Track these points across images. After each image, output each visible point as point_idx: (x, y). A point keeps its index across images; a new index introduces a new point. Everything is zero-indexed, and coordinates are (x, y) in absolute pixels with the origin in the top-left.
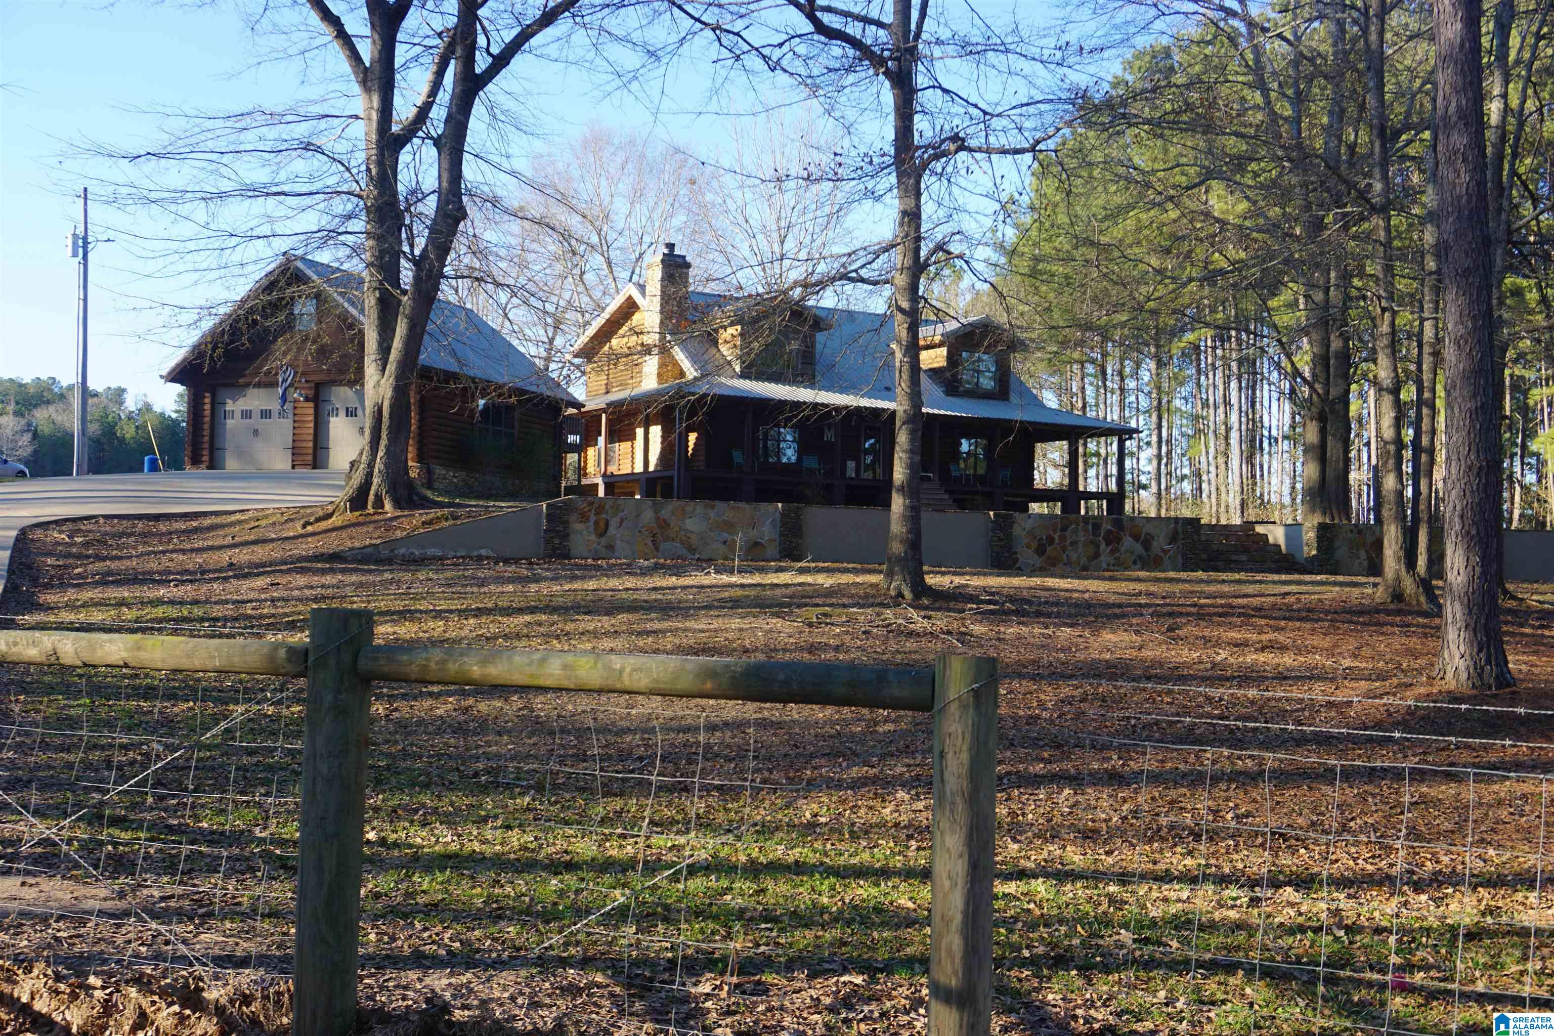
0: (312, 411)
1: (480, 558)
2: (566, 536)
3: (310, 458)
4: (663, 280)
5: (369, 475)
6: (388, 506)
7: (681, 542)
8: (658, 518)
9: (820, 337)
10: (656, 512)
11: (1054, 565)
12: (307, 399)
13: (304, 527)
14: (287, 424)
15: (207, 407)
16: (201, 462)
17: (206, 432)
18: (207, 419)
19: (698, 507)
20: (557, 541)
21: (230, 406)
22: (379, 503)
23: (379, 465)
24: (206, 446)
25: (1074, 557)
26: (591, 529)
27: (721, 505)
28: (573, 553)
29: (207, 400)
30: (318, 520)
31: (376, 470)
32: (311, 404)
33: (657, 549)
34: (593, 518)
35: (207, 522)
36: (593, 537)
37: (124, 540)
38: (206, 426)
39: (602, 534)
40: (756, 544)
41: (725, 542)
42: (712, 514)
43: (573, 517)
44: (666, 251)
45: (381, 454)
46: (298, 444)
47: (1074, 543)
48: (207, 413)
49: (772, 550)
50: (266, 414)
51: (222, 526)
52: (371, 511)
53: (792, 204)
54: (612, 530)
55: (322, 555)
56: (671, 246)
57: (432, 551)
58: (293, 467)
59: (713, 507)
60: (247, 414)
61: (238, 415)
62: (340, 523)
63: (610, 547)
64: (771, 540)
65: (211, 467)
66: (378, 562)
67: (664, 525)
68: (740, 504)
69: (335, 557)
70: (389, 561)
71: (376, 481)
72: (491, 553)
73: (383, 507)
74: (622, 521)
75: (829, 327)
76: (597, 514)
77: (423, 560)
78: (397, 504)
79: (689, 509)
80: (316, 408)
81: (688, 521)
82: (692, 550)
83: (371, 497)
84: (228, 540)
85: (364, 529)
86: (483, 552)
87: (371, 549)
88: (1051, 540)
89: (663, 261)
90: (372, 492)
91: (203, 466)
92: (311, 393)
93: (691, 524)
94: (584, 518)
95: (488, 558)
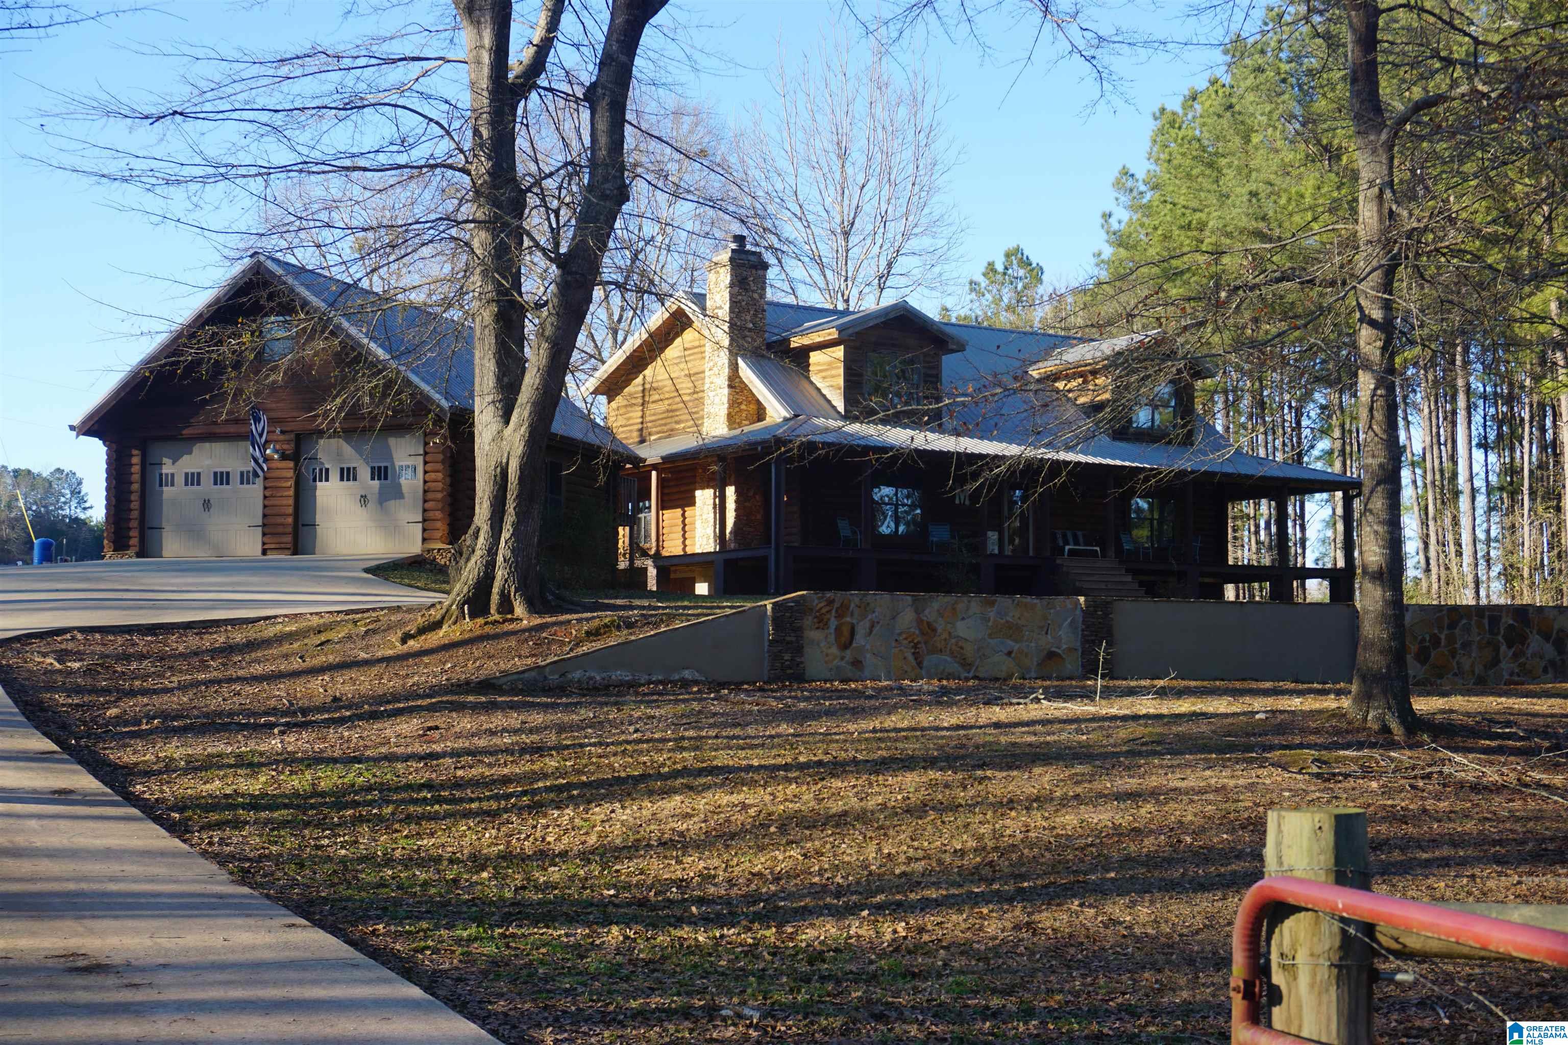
0: (290, 473)
1: (685, 684)
2: (799, 650)
3: (289, 539)
4: (732, 285)
5: (490, 566)
6: (519, 610)
7: (952, 653)
8: (920, 621)
9: (949, 362)
10: (917, 612)
11: (1441, 677)
12: (284, 457)
13: (404, 641)
14: (256, 490)
15: (136, 469)
16: (127, 547)
17: (135, 505)
18: (136, 487)
19: (973, 604)
20: (787, 657)
21: (168, 468)
22: (506, 606)
23: (503, 551)
24: (134, 524)
25: (1466, 663)
26: (832, 638)
27: (1003, 601)
28: (811, 671)
29: (136, 460)
30: (422, 631)
31: (500, 559)
32: (291, 464)
33: (920, 664)
34: (833, 623)
35: (239, 637)
36: (834, 650)
37: (134, 665)
38: (134, 497)
39: (845, 646)
40: (1051, 655)
41: (1009, 653)
42: (992, 614)
43: (808, 621)
44: (733, 246)
45: (506, 535)
46: (271, 520)
47: (1466, 645)
48: (136, 477)
49: (1072, 664)
50: (222, 478)
51: (266, 643)
52: (497, 617)
53: (861, 179)
54: (860, 640)
55: (468, 683)
56: (740, 239)
57: (619, 675)
58: (264, 552)
59: (992, 604)
60: (193, 479)
61: (180, 480)
62: (457, 636)
63: (857, 663)
64: (1070, 650)
65: (141, 554)
66: (547, 691)
67: (928, 630)
68: (1028, 599)
69: (486, 686)
70: (561, 690)
71: (500, 574)
72: (698, 676)
73: (512, 611)
74: (872, 627)
75: (961, 347)
76: (839, 616)
77: (607, 687)
78: (533, 607)
79: (961, 606)
80: (297, 468)
81: (960, 625)
82: (966, 664)
83: (495, 598)
84: (296, 664)
85: (504, 644)
86: (687, 674)
87: (533, 674)
88: (1436, 642)
89: (731, 260)
90: (495, 590)
91: (131, 552)
92: (289, 448)
93: (963, 629)
94: (821, 623)
95: (696, 682)
